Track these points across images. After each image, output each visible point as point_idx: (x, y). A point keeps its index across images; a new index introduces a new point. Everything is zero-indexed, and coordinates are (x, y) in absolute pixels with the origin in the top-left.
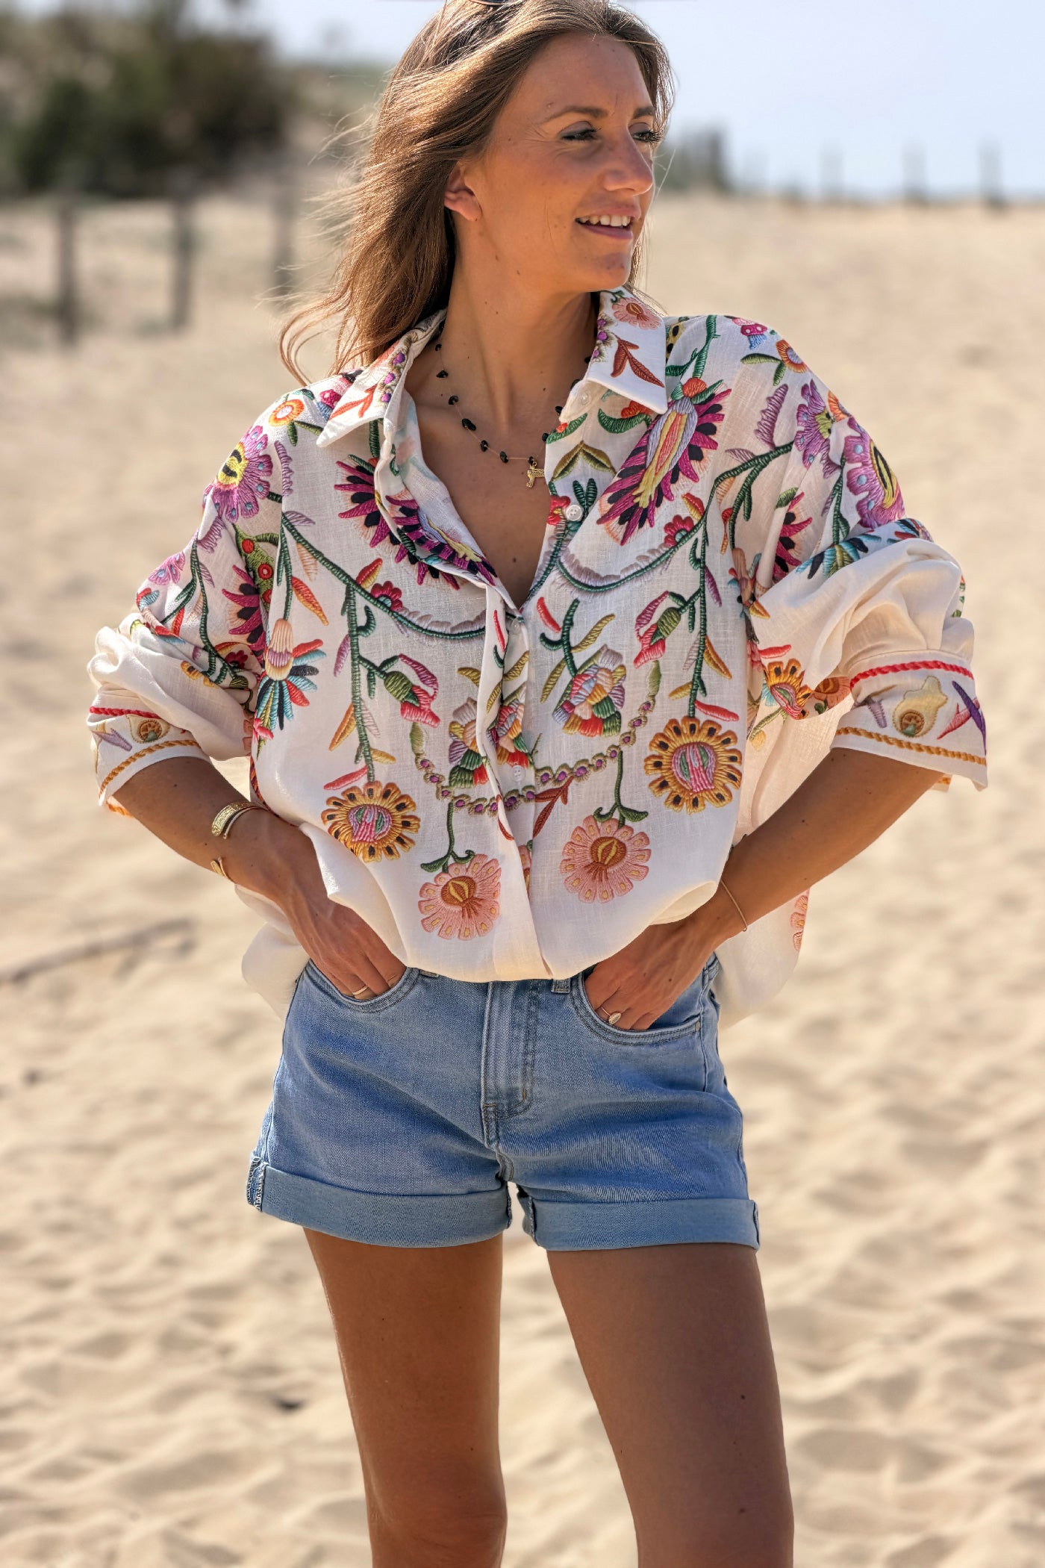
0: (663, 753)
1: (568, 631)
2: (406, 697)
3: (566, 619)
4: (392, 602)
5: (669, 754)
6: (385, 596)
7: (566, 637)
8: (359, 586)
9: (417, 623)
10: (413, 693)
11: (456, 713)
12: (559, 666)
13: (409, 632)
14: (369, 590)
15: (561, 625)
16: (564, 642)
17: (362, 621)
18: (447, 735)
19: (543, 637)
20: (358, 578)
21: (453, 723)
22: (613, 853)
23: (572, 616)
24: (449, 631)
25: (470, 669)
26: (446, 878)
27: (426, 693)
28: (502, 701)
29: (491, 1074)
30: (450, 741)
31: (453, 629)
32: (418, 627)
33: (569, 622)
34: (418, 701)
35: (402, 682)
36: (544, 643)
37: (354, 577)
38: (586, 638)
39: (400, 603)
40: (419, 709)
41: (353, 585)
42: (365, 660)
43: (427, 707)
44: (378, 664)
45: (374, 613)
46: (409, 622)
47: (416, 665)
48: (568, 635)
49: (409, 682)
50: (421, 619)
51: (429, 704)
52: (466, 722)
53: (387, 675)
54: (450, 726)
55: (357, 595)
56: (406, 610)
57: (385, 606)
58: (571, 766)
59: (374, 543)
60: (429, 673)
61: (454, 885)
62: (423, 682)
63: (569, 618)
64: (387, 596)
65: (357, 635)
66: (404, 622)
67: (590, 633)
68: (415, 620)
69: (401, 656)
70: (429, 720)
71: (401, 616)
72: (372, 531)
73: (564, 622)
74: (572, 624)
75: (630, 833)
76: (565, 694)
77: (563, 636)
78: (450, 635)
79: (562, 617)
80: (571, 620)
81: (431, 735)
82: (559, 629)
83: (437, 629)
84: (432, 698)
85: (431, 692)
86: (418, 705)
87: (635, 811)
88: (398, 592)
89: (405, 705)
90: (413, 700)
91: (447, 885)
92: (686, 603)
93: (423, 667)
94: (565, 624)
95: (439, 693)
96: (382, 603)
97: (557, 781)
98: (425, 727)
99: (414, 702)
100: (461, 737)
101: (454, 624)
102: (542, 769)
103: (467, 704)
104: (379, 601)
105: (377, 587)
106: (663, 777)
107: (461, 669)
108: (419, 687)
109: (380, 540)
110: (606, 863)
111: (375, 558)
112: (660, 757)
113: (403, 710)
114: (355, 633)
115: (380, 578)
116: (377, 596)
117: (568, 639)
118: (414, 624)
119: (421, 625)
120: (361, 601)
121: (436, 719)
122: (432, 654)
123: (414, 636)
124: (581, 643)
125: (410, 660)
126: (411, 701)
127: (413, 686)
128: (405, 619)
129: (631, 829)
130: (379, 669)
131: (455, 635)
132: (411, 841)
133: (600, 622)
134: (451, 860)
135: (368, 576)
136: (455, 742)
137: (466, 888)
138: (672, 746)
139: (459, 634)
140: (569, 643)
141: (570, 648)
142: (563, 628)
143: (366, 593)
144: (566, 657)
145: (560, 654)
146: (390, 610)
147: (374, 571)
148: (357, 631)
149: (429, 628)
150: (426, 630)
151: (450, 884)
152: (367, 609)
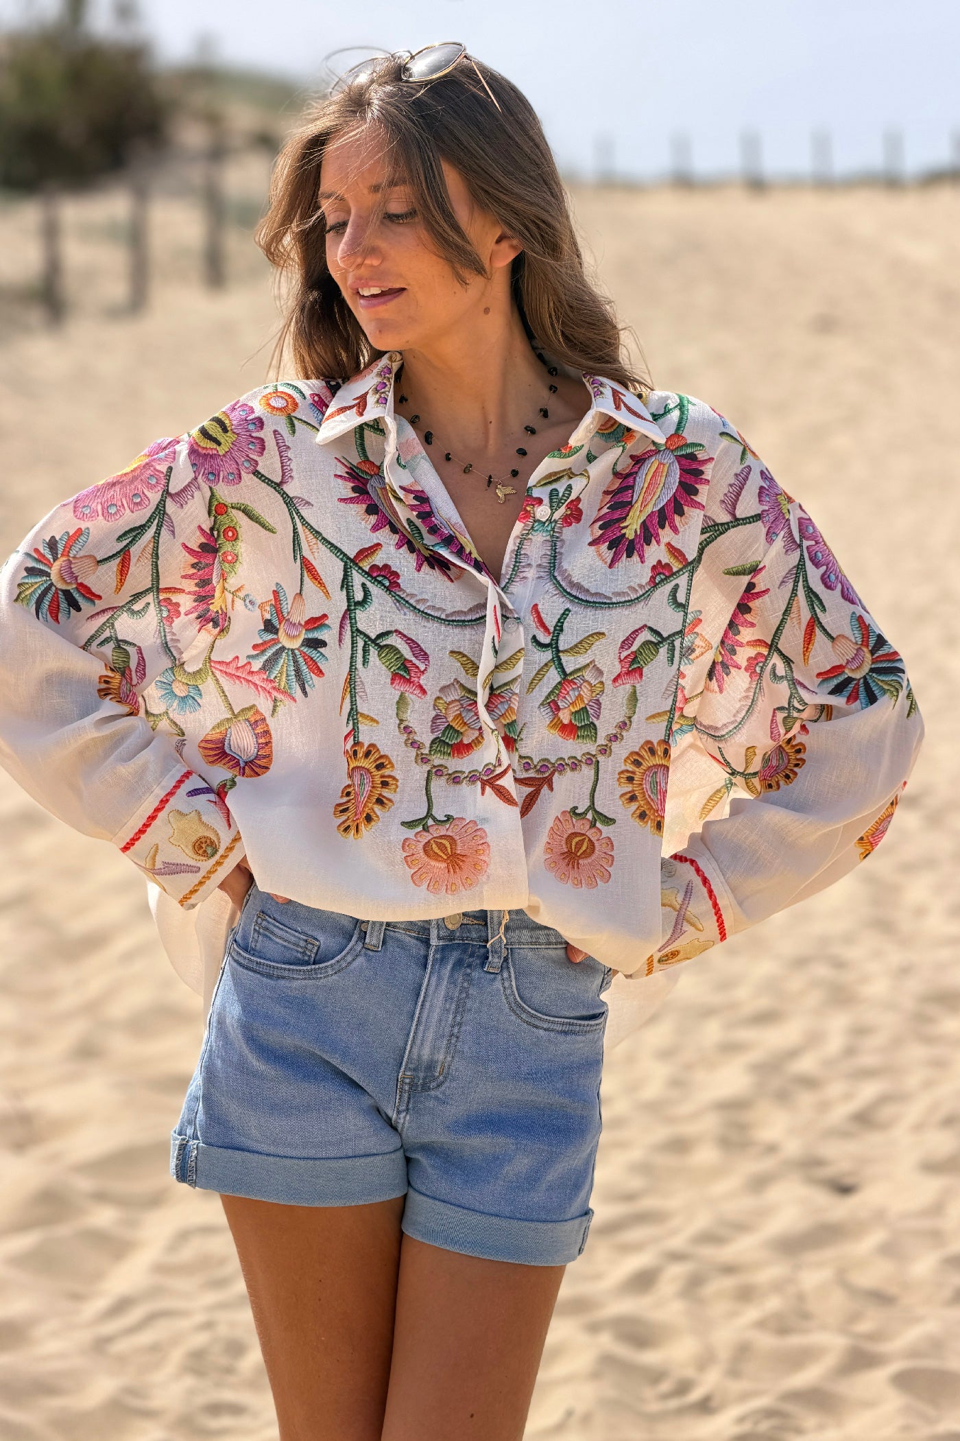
0: (637, 770)
1: (558, 636)
2: (398, 669)
3: (556, 626)
4: (390, 582)
5: (642, 771)
6: (382, 576)
7: (555, 640)
8: (356, 564)
9: (414, 604)
10: (405, 665)
11: (443, 689)
12: (546, 665)
13: (406, 610)
14: (367, 569)
15: (552, 629)
16: (553, 646)
17: (359, 596)
18: (431, 708)
19: (534, 637)
20: (355, 557)
21: (438, 698)
22: (584, 848)
23: (563, 623)
24: (443, 616)
25: (460, 653)
26: (426, 837)
27: (417, 667)
28: (492, 688)
29: (418, 1042)
30: (433, 713)
31: (447, 615)
32: (415, 608)
33: (559, 627)
34: (409, 674)
35: (395, 655)
36: (534, 644)
37: (352, 557)
38: (576, 646)
39: (398, 585)
40: (409, 681)
41: (350, 563)
42: (361, 633)
43: (416, 679)
44: (373, 637)
45: (371, 590)
46: (407, 602)
47: (410, 641)
48: (557, 640)
49: (402, 655)
50: (418, 601)
51: (419, 678)
52: (450, 700)
53: (381, 648)
54: (435, 700)
55: (354, 572)
56: (404, 591)
57: (383, 585)
58: (553, 761)
59: (375, 528)
60: (422, 650)
61: (436, 843)
62: (416, 657)
63: (559, 624)
64: (385, 577)
65: (355, 609)
66: (402, 602)
67: (580, 642)
68: (412, 601)
69: (396, 631)
70: (417, 691)
71: (398, 595)
72: (373, 519)
73: (555, 627)
74: (562, 630)
75: (599, 834)
76: (552, 692)
77: (552, 640)
78: (445, 620)
79: (554, 624)
80: (562, 626)
81: (417, 706)
82: (549, 633)
83: (432, 613)
84: (423, 672)
85: (422, 667)
86: (408, 677)
87: (605, 816)
88: (397, 575)
89: (395, 677)
90: (404, 673)
91: (429, 842)
92: (664, 639)
93: (417, 644)
94: (555, 630)
95: (429, 670)
96: (380, 582)
97: (538, 771)
98: (412, 697)
99: (405, 674)
100: (444, 711)
101: (448, 612)
102: (525, 758)
103: (453, 684)
104: (376, 580)
105: (374, 567)
106: (633, 791)
107: (452, 652)
108: (411, 661)
109: (381, 528)
110: (578, 854)
111: (376, 541)
112: (633, 773)
113: (393, 680)
114: (353, 608)
115: (379, 559)
116: (375, 575)
117: (557, 643)
118: (411, 605)
119: (418, 607)
120: (357, 579)
121: (424, 691)
122: (425, 633)
123: (411, 616)
124: (572, 649)
125: (405, 636)
126: (402, 673)
127: (406, 659)
128: (402, 598)
129: (600, 831)
130: (373, 641)
131: (449, 621)
132: (390, 800)
133: (591, 635)
134: (430, 822)
135: (366, 556)
136: (437, 715)
137: (448, 845)
138: (645, 765)
139: (453, 621)
140: (557, 647)
141: (558, 651)
142: (554, 633)
143: (363, 571)
144: (553, 658)
145: (548, 655)
146: (388, 589)
147: (372, 553)
148: (353, 605)
149: (425, 611)
150: (423, 612)
151: (432, 842)
152: (363, 585)
